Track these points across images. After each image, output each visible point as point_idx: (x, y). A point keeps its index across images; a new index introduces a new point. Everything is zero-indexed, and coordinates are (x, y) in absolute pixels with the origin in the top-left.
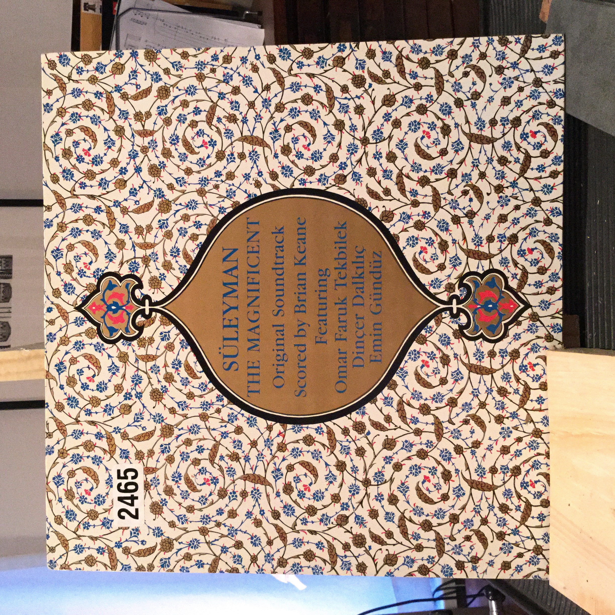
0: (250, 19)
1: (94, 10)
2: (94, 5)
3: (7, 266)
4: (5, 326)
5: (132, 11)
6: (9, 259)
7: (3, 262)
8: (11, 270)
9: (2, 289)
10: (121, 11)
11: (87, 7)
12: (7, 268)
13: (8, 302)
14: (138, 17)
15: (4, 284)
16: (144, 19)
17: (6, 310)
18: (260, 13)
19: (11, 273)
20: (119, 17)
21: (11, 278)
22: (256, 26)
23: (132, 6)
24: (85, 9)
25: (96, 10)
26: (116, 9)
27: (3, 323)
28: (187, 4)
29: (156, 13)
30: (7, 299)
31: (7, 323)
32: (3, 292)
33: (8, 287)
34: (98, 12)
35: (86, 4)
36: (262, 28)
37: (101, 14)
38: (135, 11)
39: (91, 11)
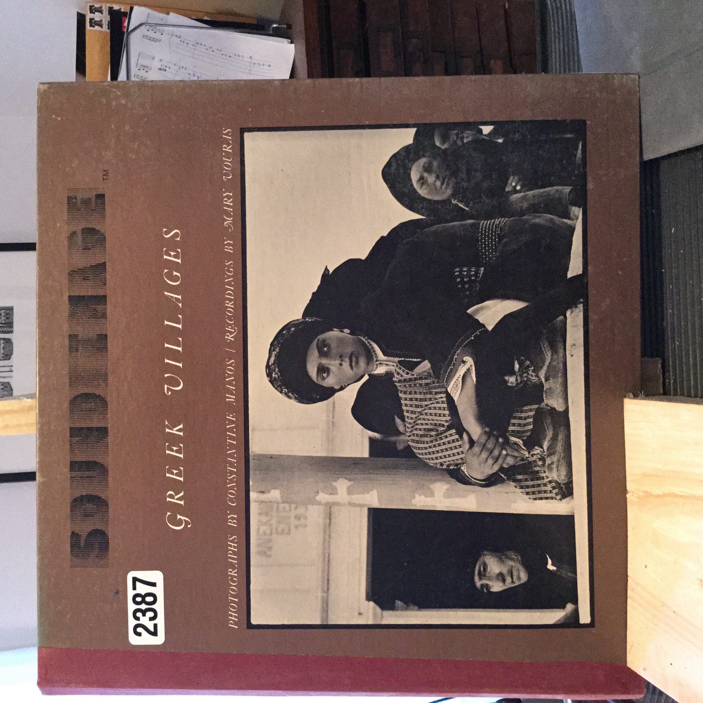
0: (278, 33)
1: (101, 26)
2: (101, 21)
3: (8, 318)
4: (6, 387)
5: (143, 27)
6: (9, 311)
7: (3, 314)
8: (12, 323)
9: (2, 345)
10: (131, 28)
11: (93, 23)
12: (8, 321)
13: (9, 359)
14: (151, 34)
15: (4, 339)
16: (157, 36)
17: (8, 369)
18: (289, 27)
19: (13, 327)
20: (129, 34)
21: (12, 332)
22: (285, 41)
23: (143, 20)
24: (91, 26)
25: (104, 26)
26: (126, 24)
27: (3, 384)
28: (206, 18)
29: (171, 29)
30: (8, 356)
31: (8, 383)
32: (4, 348)
33: (8, 341)
34: (105, 28)
35: (91, 20)
36: (291, 43)
37: (109, 31)
38: (148, 27)
39: (97, 28)
